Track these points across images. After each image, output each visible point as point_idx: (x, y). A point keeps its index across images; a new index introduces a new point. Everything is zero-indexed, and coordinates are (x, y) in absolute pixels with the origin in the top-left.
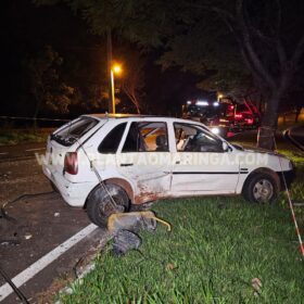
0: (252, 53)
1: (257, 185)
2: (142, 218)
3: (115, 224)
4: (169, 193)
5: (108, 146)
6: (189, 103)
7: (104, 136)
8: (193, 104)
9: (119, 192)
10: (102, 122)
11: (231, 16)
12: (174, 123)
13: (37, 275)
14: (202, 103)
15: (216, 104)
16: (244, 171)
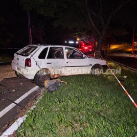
2: (57, 81)
3: (48, 84)
4: (64, 75)
5: (42, 56)
6: (66, 42)
7: (40, 52)
8: (68, 43)
10: (39, 47)
11: (83, 6)
12: (66, 48)
13: (22, 101)
14: (71, 42)
15: (77, 43)
16: (91, 65)
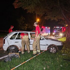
12: (30, 33)
16: (47, 45)
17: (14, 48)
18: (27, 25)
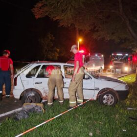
0: (131, 30)
1: (105, 97)
2: (36, 106)
6: (113, 54)
9: (35, 94)
12: (64, 66)
16: (97, 89)
17: (32, 94)
18: (58, 50)
